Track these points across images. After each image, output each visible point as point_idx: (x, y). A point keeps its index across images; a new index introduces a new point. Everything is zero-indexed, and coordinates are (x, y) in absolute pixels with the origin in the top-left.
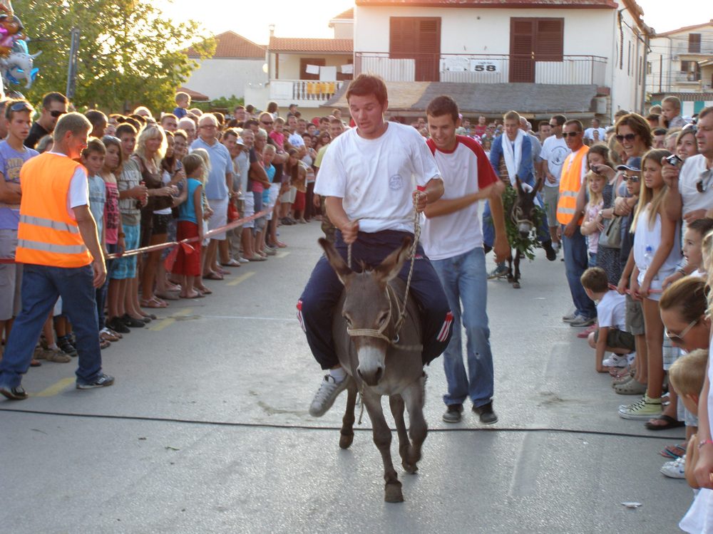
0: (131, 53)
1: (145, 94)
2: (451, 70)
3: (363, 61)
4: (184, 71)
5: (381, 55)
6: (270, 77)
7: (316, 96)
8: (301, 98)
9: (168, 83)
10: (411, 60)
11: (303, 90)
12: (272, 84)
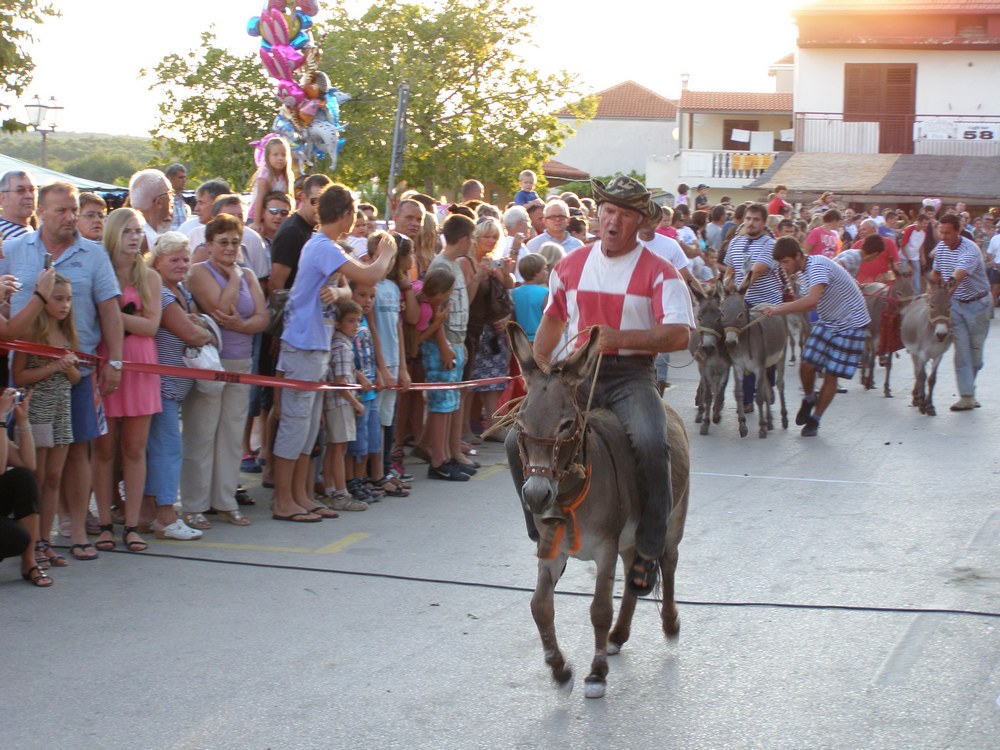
0: (482, 116)
1: (500, 171)
2: (929, 137)
3: (806, 124)
4: (553, 140)
5: (831, 117)
6: (681, 147)
7: (744, 173)
8: (723, 175)
9: (531, 156)
10: (873, 123)
11: (727, 165)
12: (684, 154)
